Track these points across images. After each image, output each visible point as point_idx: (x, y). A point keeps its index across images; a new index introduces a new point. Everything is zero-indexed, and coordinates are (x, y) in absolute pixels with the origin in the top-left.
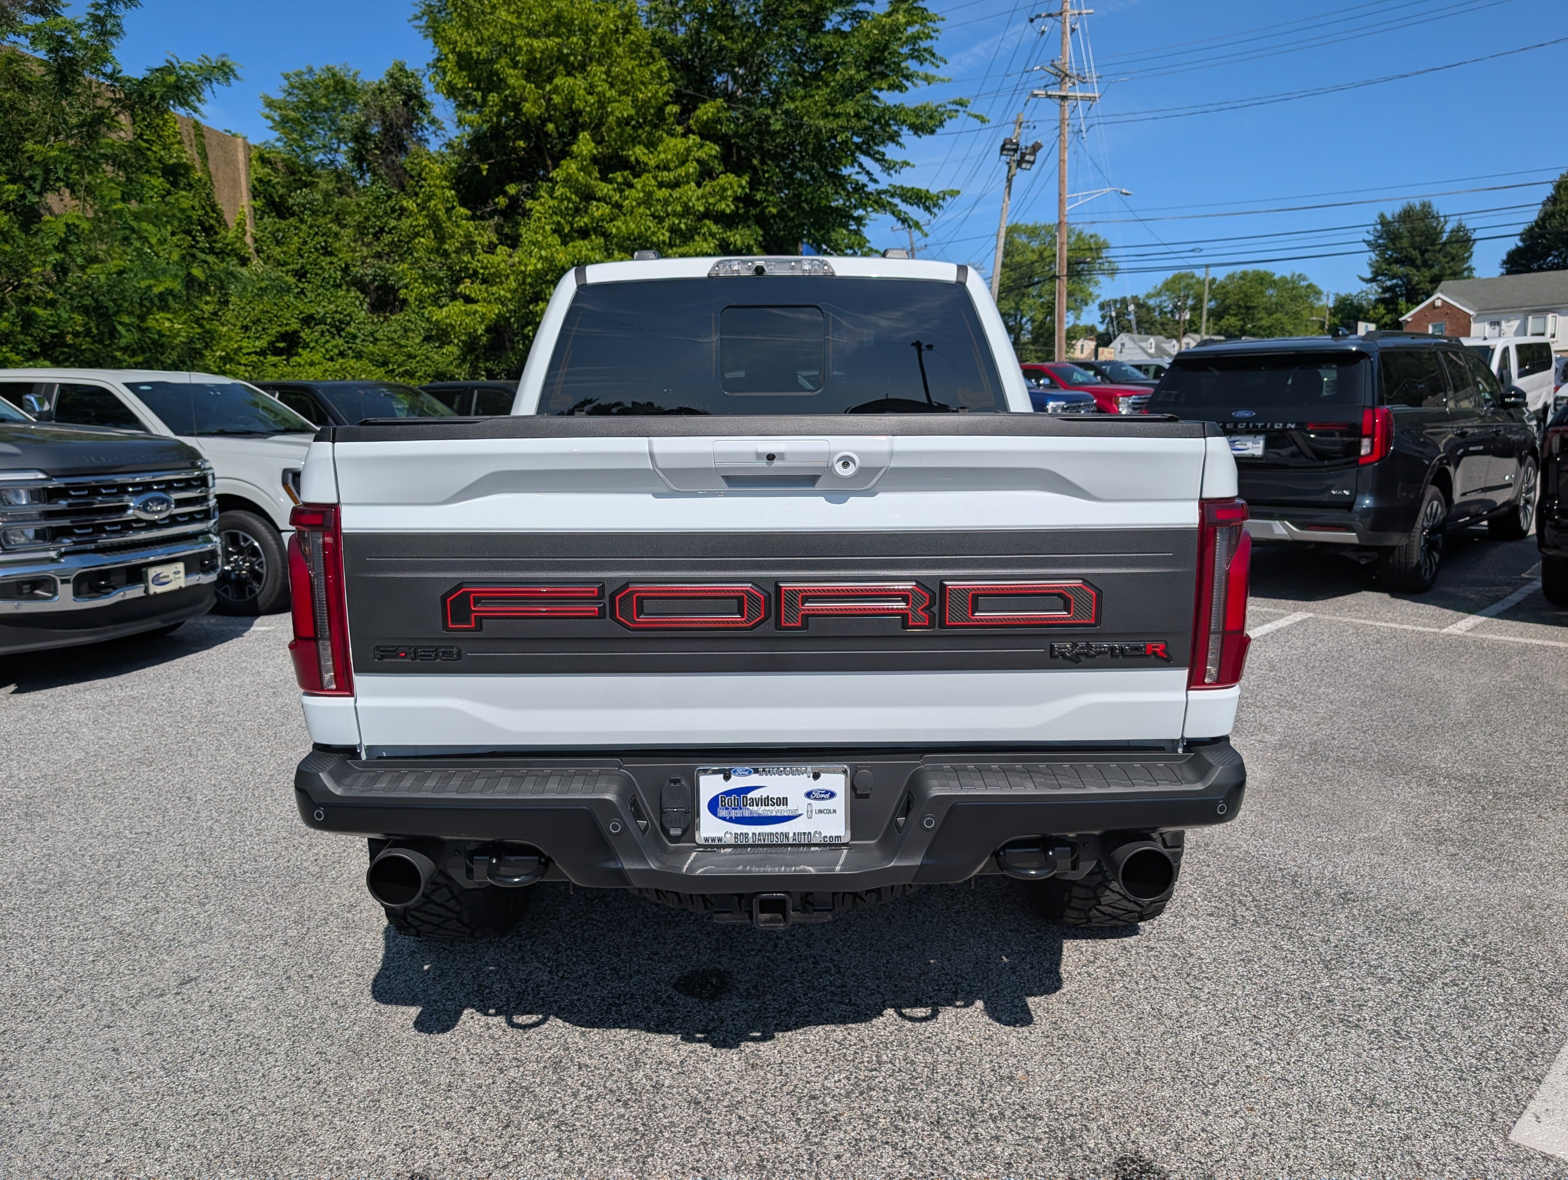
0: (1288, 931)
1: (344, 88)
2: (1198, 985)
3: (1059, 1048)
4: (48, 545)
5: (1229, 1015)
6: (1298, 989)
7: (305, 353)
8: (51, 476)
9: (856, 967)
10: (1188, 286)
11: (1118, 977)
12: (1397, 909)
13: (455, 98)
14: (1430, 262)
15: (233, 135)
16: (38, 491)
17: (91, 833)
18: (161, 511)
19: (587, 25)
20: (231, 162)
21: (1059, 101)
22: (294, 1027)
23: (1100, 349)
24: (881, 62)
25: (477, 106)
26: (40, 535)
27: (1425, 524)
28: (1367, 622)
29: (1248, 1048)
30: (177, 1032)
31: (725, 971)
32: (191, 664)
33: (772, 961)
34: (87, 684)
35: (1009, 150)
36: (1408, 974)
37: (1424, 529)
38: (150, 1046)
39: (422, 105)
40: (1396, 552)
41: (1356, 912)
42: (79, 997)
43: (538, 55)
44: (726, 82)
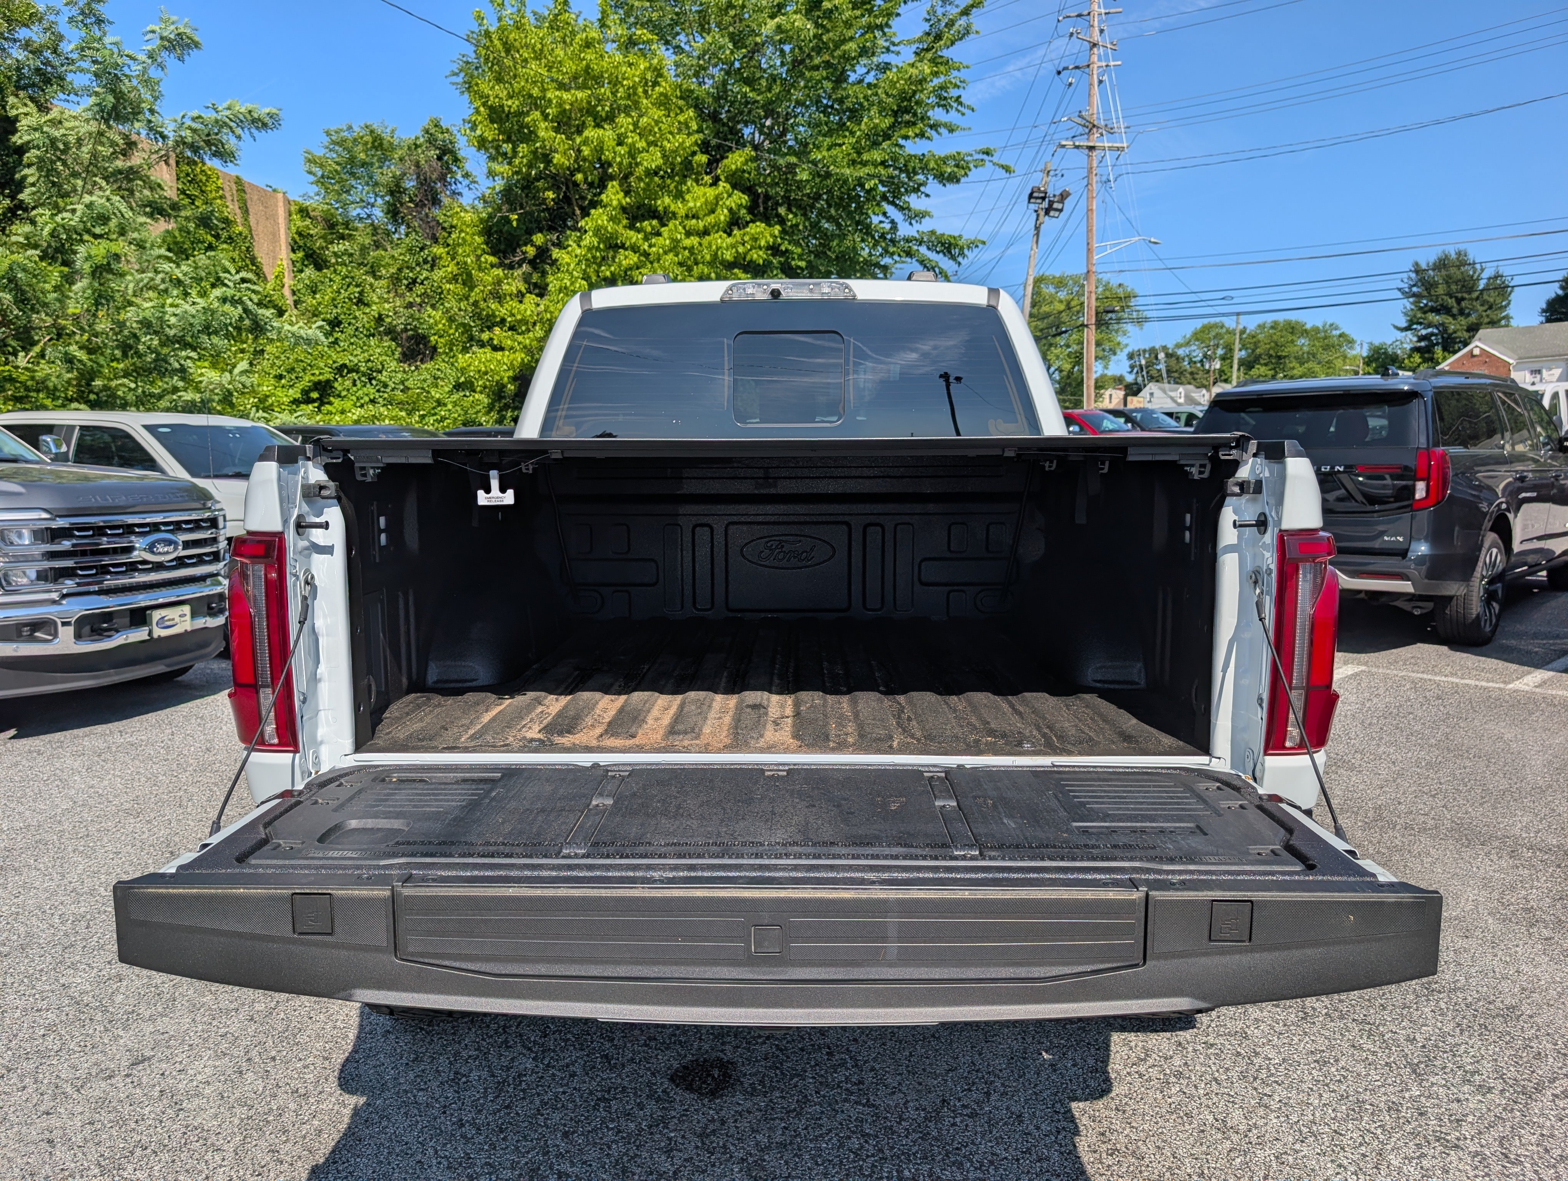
0: (1367, 1027)
1: (381, 144)
2: (1267, 1090)
3: (1109, 1166)
4: (50, 586)
5: (1305, 1130)
6: (1384, 1098)
7: (336, 402)
8: (56, 514)
9: (875, 1059)
10: (1218, 336)
11: (1173, 1079)
12: (1490, 1003)
13: (487, 149)
14: (1467, 311)
15: (274, 191)
16: (42, 531)
17: (65, 890)
18: (167, 553)
19: (617, 77)
20: (272, 217)
21: (1086, 151)
22: (248, 1118)
23: (1129, 398)
24: (907, 111)
25: (507, 158)
26: (42, 576)
27: (1484, 573)
28: (1425, 676)
29: (1330, 1172)
30: (119, 1122)
31: (728, 1062)
32: (194, 711)
33: (781, 1050)
34: (87, 730)
35: (1037, 198)
36: (1511, 1082)
37: (1483, 577)
38: (89, 1137)
39: (456, 160)
40: (1454, 602)
41: (1443, 1006)
42: (21, 1078)
43: (568, 107)
44: (753, 134)
